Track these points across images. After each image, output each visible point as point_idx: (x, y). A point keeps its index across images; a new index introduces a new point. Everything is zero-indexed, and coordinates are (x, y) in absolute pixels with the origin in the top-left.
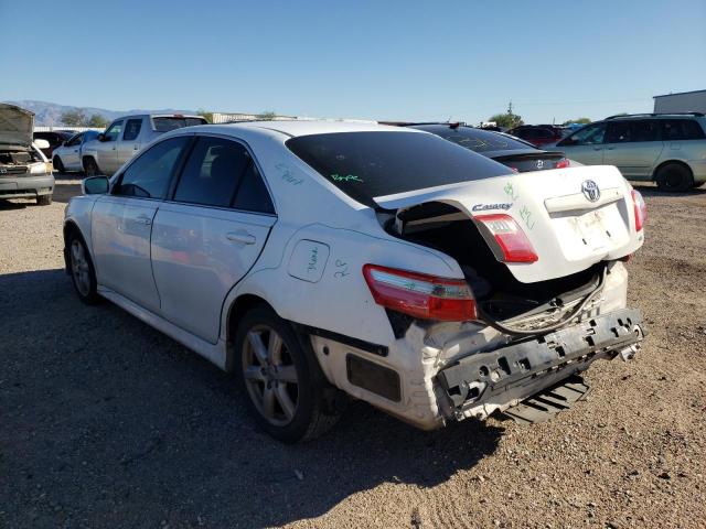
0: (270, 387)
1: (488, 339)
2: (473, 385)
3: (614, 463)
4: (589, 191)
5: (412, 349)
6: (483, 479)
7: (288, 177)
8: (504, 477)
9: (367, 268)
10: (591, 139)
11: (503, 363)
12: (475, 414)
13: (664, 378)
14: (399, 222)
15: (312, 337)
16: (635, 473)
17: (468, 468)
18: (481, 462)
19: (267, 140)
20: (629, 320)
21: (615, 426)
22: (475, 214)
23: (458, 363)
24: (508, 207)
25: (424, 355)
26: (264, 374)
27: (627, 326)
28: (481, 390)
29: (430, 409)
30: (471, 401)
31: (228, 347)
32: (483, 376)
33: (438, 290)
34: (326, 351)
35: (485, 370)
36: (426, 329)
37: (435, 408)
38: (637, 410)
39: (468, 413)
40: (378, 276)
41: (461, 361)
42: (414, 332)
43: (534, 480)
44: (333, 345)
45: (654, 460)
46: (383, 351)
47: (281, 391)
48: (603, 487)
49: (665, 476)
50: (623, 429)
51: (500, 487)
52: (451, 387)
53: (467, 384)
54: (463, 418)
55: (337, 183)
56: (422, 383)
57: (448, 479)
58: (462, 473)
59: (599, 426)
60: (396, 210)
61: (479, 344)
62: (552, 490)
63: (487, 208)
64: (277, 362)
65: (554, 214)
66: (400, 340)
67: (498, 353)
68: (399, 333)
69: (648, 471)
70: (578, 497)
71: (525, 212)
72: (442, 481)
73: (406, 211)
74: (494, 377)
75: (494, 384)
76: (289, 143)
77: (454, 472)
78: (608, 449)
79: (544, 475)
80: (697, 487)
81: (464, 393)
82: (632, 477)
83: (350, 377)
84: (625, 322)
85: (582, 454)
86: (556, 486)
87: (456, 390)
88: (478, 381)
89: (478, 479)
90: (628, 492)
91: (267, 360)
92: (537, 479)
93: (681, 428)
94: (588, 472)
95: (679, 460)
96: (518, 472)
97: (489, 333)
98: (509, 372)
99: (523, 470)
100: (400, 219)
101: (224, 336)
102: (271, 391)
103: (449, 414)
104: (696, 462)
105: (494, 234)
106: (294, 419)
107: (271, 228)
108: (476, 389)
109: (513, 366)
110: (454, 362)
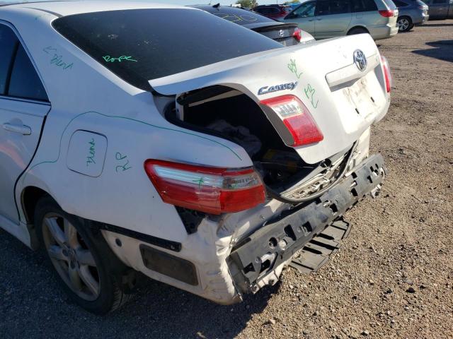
0: (73, 267)
1: (274, 210)
2: (265, 258)
3: (372, 284)
4: (359, 61)
5: (206, 243)
6: (273, 322)
7: (57, 61)
8: (290, 315)
9: (149, 163)
10: (306, 13)
11: (289, 231)
12: (267, 283)
13: (388, 196)
14: (179, 107)
15: (103, 231)
16: (389, 292)
17: (260, 311)
18: (270, 302)
19: (34, 21)
20: (376, 165)
21: (364, 245)
22: (261, 98)
23: (249, 240)
24: (293, 86)
25: (218, 248)
26: (66, 255)
27: (376, 171)
28: (272, 261)
29: (227, 292)
30: (264, 273)
31: (30, 230)
32: (272, 247)
33: (228, 183)
34: (119, 243)
35: (274, 241)
36: (219, 222)
37: (232, 289)
38: (376, 227)
39: (261, 284)
40: (162, 172)
41: (252, 237)
42: (206, 226)
43: (315, 314)
44: (124, 239)
45: (399, 274)
46: (177, 246)
47: (84, 272)
48: (369, 312)
49: (411, 291)
50: (371, 248)
51: (289, 328)
52: (245, 266)
53: (259, 259)
54: (258, 289)
55: (109, 66)
56: (218, 272)
57: (245, 326)
58: (256, 316)
59: (353, 248)
60: (174, 96)
61: (266, 216)
62: (331, 323)
63: (272, 90)
64: (76, 246)
65: (334, 88)
66: (193, 236)
67: (284, 222)
68: (191, 228)
69: (397, 288)
70: (353, 326)
71: (309, 90)
72: (240, 331)
73: (185, 95)
74: (282, 244)
75: (283, 252)
76: (56, 24)
77: (249, 318)
78: (364, 270)
79: (322, 308)
80: (437, 298)
81: (257, 268)
82: (388, 296)
83: (146, 263)
84: (375, 168)
85: (346, 278)
86: (333, 318)
87: (250, 268)
88: (269, 253)
89: (269, 323)
90: (389, 312)
91: (65, 243)
92: (317, 312)
93: (410, 240)
94: (355, 298)
95: (417, 272)
96: (301, 308)
97: (274, 205)
98: (294, 238)
99: (305, 306)
100: (180, 103)
101: (23, 219)
102: (75, 270)
103: (245, 288)
104: (428, 271)
105: (282, 118)
106: (100, 295)
107: (45, 117)
108: (268, 261)
109: (297, 231)
110: (245, 239)
